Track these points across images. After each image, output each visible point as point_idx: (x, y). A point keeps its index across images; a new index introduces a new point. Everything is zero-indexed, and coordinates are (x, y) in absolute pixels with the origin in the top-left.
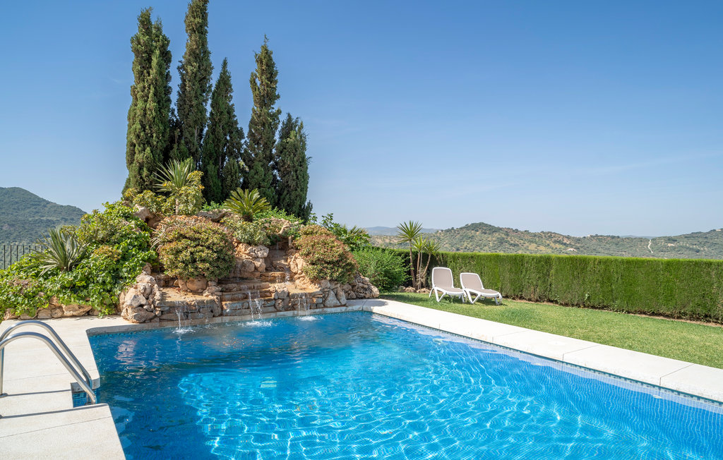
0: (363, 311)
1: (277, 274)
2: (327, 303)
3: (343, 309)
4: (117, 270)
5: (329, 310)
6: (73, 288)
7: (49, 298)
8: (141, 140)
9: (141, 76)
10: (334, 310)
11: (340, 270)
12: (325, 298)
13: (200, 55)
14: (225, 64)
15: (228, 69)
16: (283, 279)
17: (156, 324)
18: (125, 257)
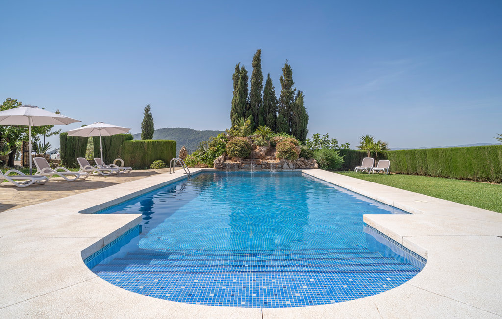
0: (300, 172)
1: (269, 157)
2: (283, 167)
3: (291, 170)
4: (215, 154)
5: (284, 170)
6: (203, 160)
7: (197, 162)
8: (235, 110)
9: (235, 87)
10: (286, 170)
11: (288, 154)
12: (282, 166)
13: (258, 74)
14: (269, 75)
15: (270, 77)
16: (271, 159)
17: (221, 169)
18: (218, 150)
